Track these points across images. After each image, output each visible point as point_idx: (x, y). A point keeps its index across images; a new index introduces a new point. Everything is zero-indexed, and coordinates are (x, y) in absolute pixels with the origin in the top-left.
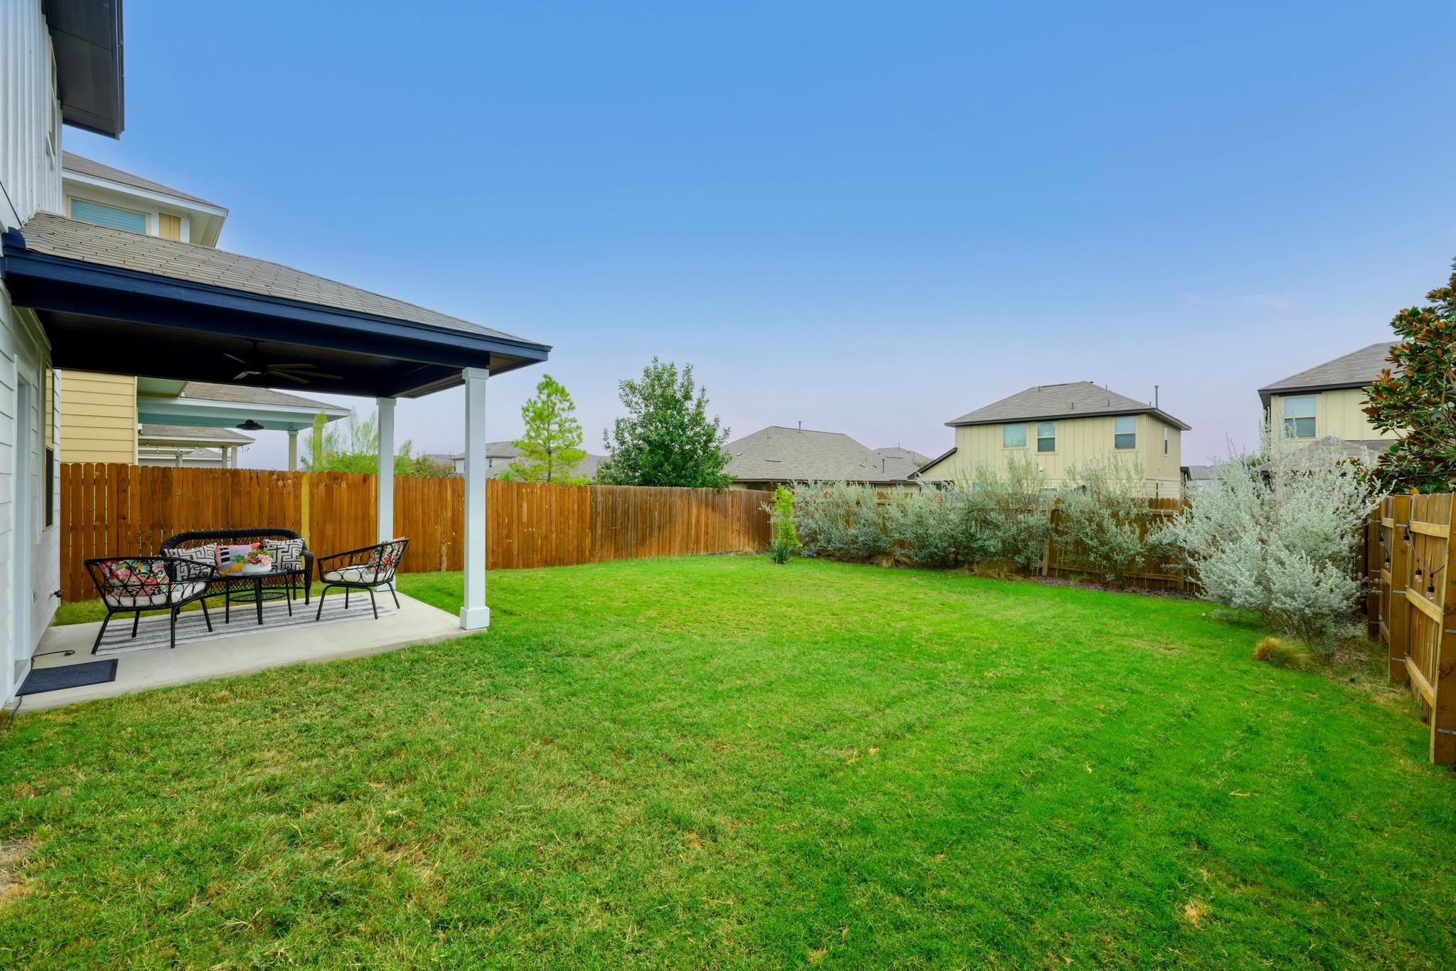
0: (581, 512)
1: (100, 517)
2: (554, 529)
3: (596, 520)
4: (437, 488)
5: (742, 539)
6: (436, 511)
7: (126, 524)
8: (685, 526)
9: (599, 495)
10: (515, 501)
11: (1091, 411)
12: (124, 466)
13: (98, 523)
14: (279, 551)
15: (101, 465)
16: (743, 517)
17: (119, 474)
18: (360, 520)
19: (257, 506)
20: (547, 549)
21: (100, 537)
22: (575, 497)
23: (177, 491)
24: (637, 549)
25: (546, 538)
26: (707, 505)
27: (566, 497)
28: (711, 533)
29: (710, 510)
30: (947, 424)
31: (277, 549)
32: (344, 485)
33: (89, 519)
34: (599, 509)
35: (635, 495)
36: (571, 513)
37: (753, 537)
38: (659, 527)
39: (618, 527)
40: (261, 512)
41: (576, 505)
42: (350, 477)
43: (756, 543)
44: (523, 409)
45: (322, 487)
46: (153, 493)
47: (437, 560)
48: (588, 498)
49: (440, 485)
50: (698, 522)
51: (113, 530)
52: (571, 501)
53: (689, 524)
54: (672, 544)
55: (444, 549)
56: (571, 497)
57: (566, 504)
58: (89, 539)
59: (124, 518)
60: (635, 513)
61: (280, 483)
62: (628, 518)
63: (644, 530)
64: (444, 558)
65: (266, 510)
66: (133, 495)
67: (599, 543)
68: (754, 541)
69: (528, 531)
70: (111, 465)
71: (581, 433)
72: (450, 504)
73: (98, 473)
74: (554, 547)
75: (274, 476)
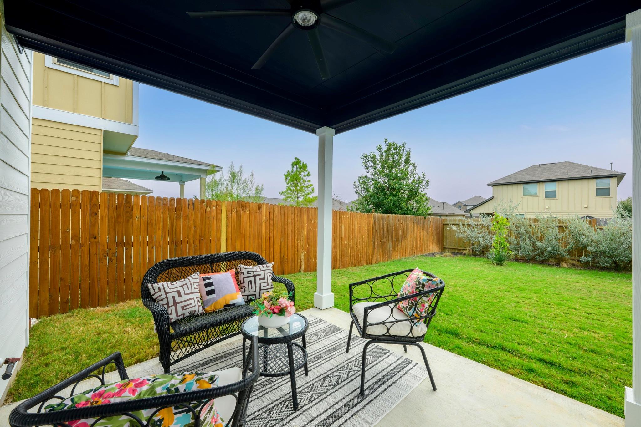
0: (369, 231)
1: (75, 237)
2: (356, 242)
3: (375, 236)
4: (299, 214)
5: (433, 246)
6: (298, 231)
7: (96, 243)
8: (412, 239)
9: (377, 220)
10: (338, 223)
11: (580, 176)
12: (95, 193)
13: (74, 243)
14: (257, 278)
15: (76, 192)
16: (434, 233)
17: (91, 200)
18: (257, 236)
19: (193, 227)
20: (353, 255)
21: (75, 253)
22: (366, 221)
23: (136, 214)
24: (392, 253)
25: (353, 247)
26: (420, 226)
27: (362, 221)
28: (422, 243)
29: (421, 229)
30: (489, 185)
31: (255, 276)
32: (247, 211)
33: (66, 240)
34: (377, 229)
35: (392, 220)
36: (364, 231)
37: (438, 244)
38: (402, 239)
39: (385, 240)
40: (195, 231)
41: (366, 226)
42: (251, 206)
43: (439, 248)
44: (285, 175)
45: (234, 212)
46: (118, 216)
47: (299, 264)
48: (372, 222)
49: (301, 213)
50: (417, 236)
51: (86, 248)
52: (364, 224)
53: (413, 238)
54: (406, 250)
55: (303, 257)
56: (364, 221)
57: (362, 225)
58: (65, 257)
59: (95, 238)
60: (392, 231)
61: (208, 209)
62: (389, 234)
63: (395, 241)
64: (303, 263)
65: (198, 231)
66: (102, 217)
67: (376, 250)
68: (438, 247)
69: (344, 243)
70: (85, 192)
71: (313, 188)
72: (306, 225)
73: (74, 198)
74: (356, 253)
75: (204, 204)
